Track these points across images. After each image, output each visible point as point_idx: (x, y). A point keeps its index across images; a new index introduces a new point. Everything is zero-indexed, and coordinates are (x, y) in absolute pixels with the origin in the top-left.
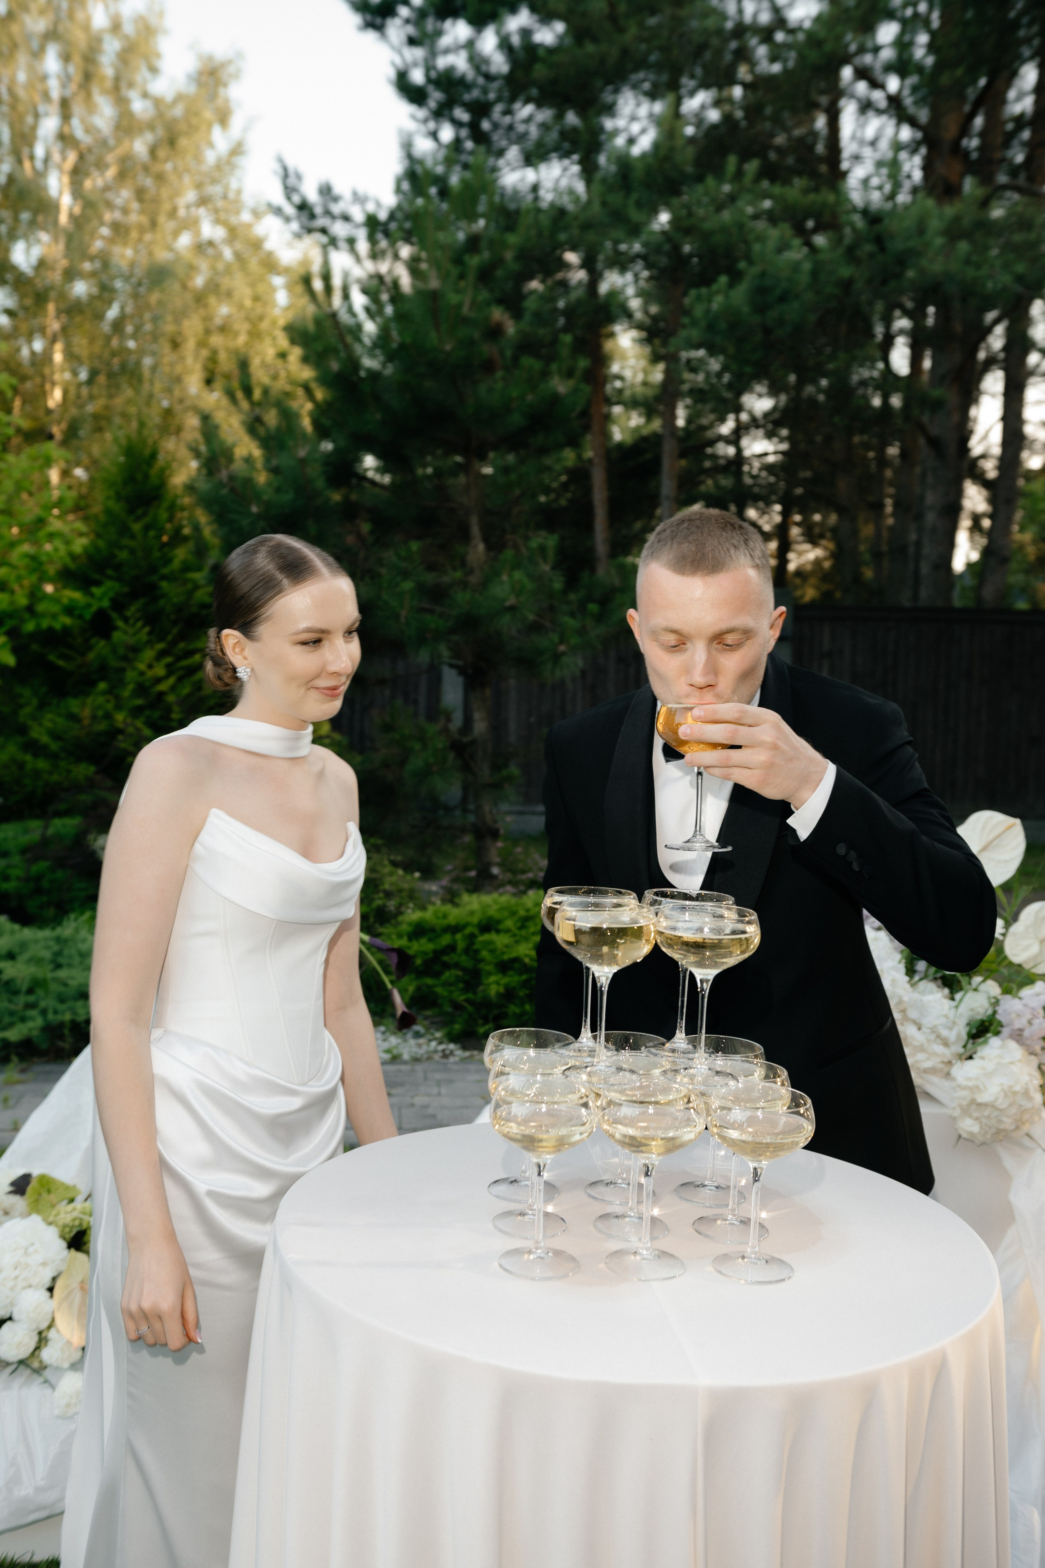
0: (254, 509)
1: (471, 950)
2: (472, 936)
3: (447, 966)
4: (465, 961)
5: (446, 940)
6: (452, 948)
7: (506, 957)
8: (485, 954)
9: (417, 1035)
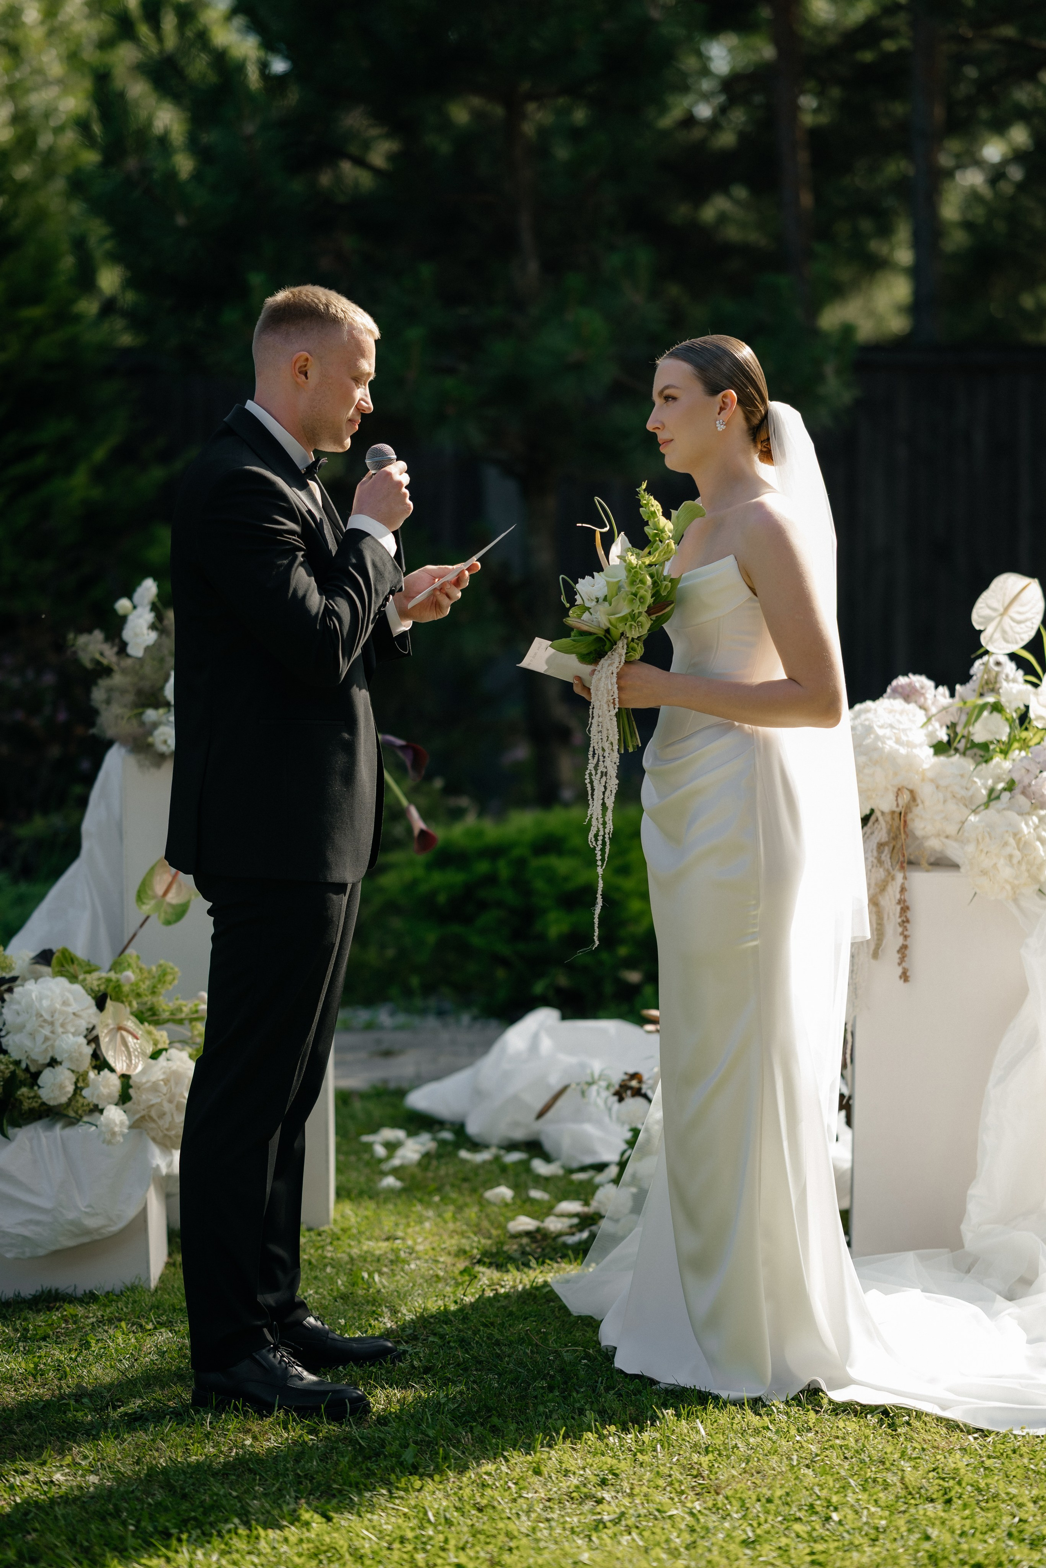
0: (181, 220)
1: (520, 884)
2: (521, 864)
3: (483, 906)
4: (510, 896)
5: (482, 867)
6: (491, 879)
7: (571, 886)
8: (539, 885)
9: (441, 1013)
